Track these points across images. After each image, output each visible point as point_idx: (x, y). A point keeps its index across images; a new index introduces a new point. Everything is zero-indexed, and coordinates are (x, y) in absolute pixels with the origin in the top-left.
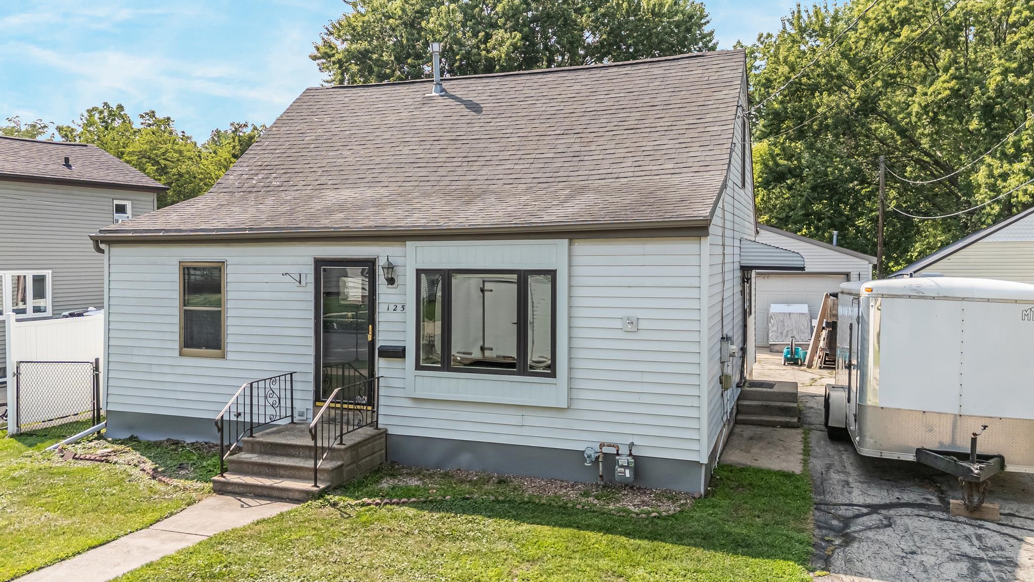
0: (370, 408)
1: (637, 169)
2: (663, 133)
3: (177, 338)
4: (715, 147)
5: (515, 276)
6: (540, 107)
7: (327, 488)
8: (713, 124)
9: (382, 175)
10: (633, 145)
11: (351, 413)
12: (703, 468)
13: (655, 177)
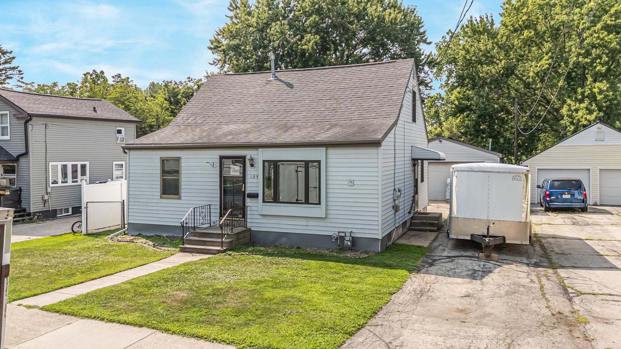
0: (243, 219)
1: (360, 116)
2: (373, 99)
3: (159, 191)
4: (394, 106)
5: (304, 163)
6: (320, 86)
7: (227, 249)
8: (395, 95)
9: (248, 118)
10: (359, 105)
11: (236, 222)
12: (380, 241)
13: (367, 120)
